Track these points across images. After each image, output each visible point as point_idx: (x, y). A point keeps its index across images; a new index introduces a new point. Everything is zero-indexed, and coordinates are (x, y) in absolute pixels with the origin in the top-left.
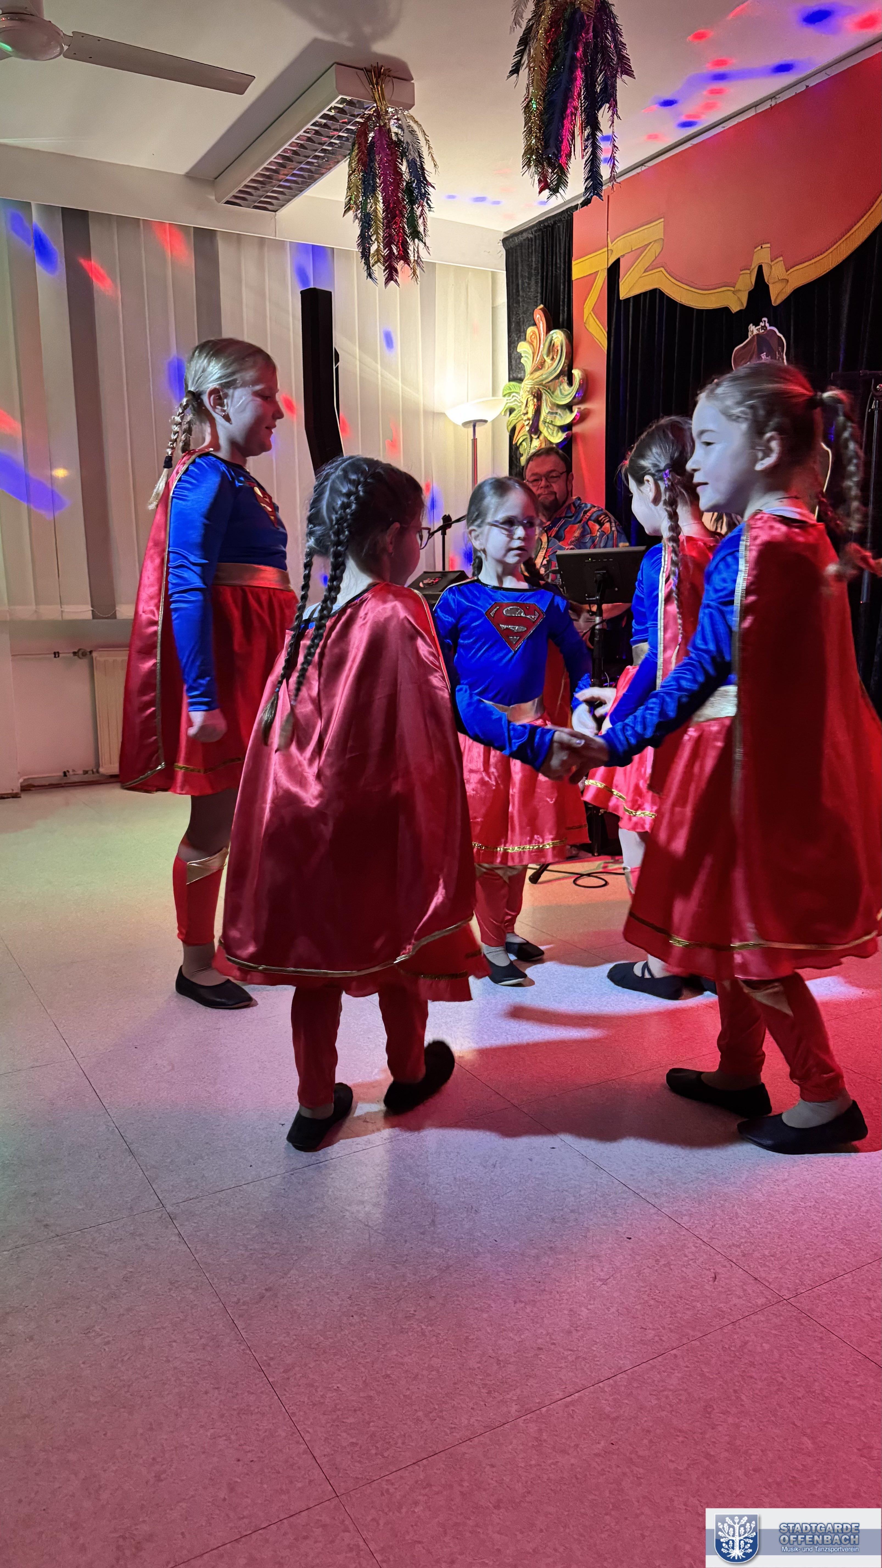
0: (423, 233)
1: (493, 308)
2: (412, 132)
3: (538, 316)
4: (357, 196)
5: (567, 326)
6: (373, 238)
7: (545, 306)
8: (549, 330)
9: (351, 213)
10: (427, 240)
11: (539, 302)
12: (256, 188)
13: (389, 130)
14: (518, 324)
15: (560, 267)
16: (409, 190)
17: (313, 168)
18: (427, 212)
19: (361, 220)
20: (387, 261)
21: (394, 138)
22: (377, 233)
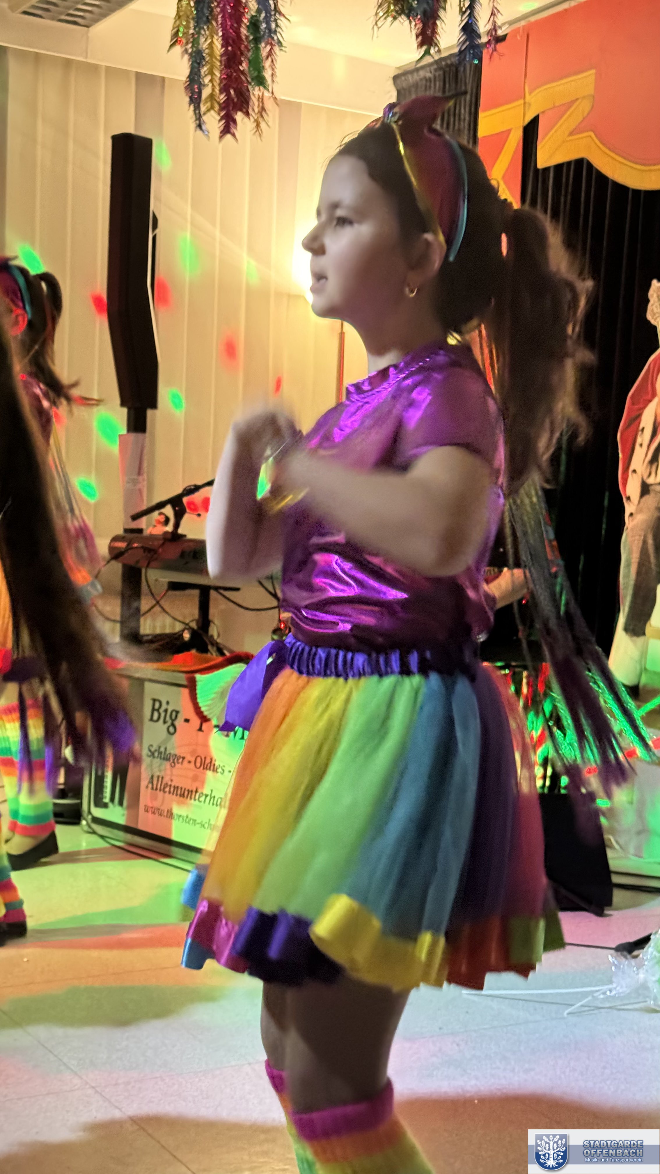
0: (269, 79)
4: (187, 27)
9: (178, 48)
16: (254, 25)
18: (277, 52)
19: (191, 57)
20: (224, 109)
22: (211, 72)
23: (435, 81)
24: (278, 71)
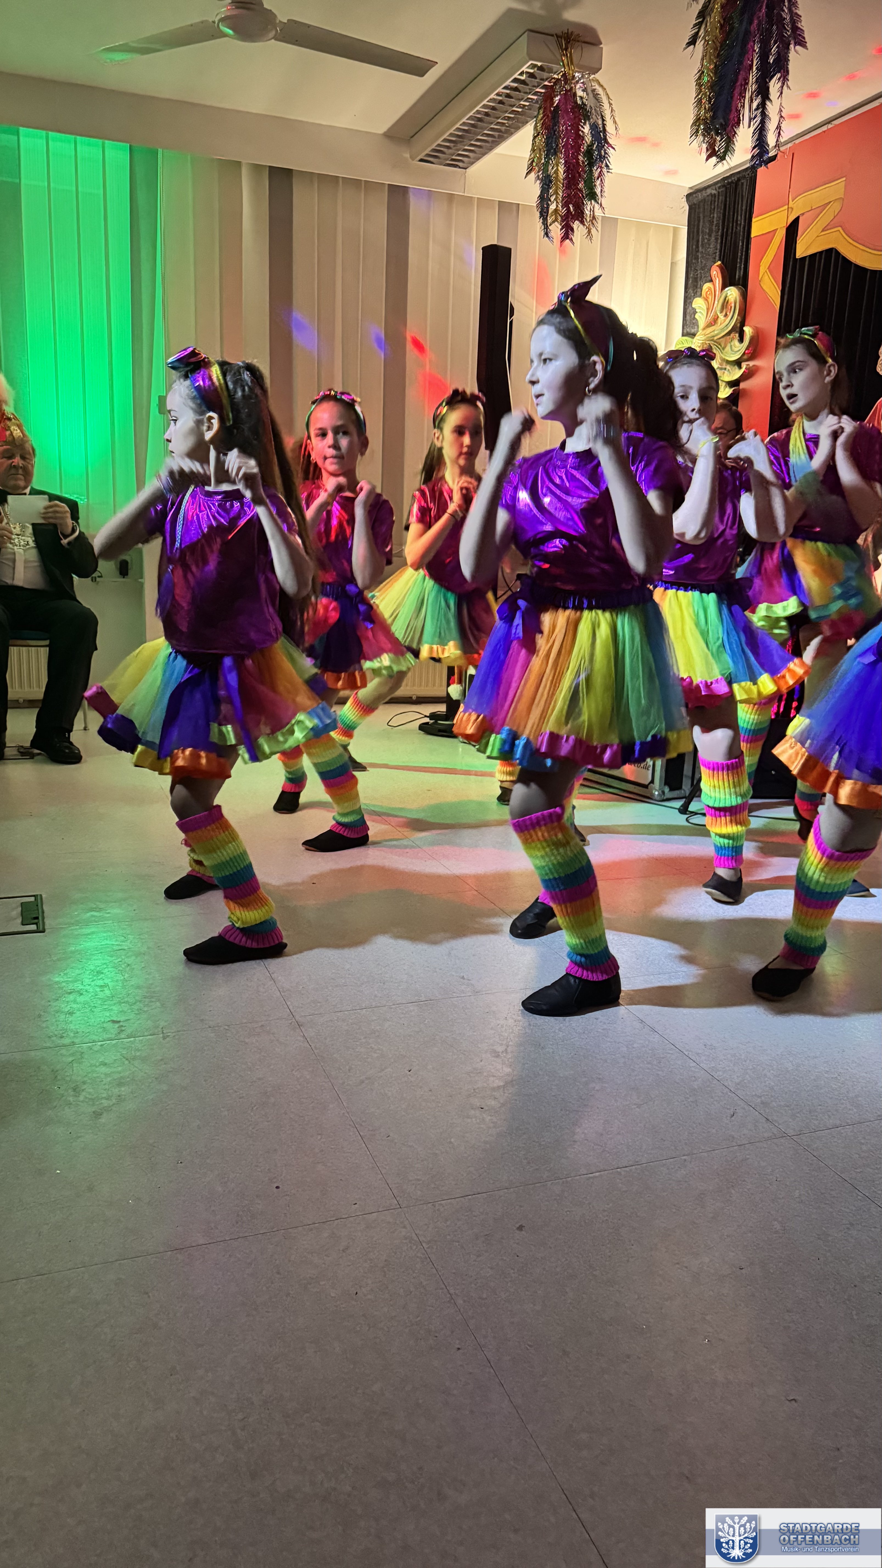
0: (599, 195)
1: (672, 263)
2: (596, 96)
3: (715, 272)
4: (540, 158)
5: (742, 283)
6: (552, 199)
7: (723, 263)
8: (724, 287)
9: (533, 175)
10: (604, 201)
11: (717, 258)
12: (448, 147)
13: (575, 94)
14: (695, 280)
15: (741, 224)
16: (589, 153)
17: (503, 128)
18: (606, 174)
19: (542, 180)
20: (565, 220)
21: (579, 102)
22: (556, 193)
23: (719, 195)
24: (605, 189)
